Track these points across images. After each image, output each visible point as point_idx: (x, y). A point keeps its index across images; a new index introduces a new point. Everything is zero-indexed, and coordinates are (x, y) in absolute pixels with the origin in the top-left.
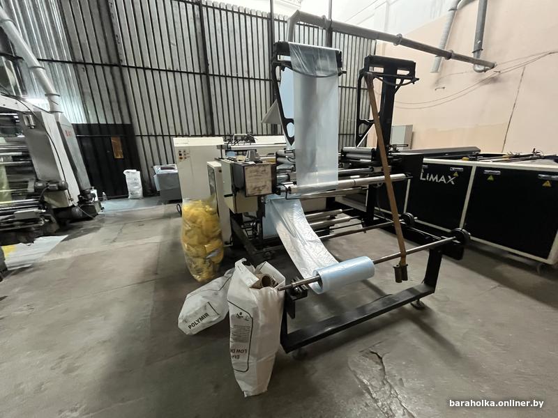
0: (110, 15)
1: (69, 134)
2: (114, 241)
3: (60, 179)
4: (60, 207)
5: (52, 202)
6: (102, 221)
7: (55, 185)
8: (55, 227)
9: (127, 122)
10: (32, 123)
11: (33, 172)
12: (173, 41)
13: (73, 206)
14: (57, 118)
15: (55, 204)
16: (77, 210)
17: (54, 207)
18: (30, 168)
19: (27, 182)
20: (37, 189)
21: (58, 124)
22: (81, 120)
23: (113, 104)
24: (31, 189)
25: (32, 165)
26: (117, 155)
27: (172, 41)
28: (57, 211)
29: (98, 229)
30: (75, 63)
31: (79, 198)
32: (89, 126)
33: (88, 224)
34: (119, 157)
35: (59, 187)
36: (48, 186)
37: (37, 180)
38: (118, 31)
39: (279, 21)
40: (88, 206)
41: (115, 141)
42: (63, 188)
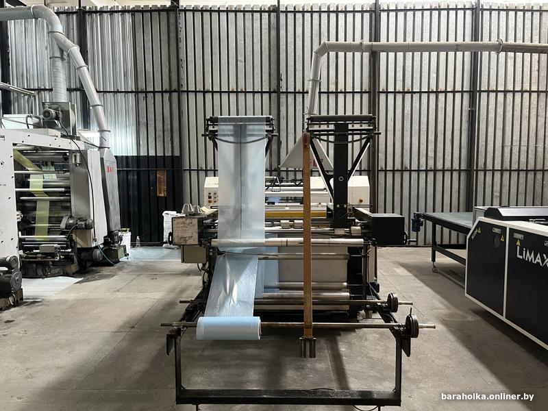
0: (177, 40)
1: (110, 170)
2: (118, 291)
3: (90, 217)
4: (83, 247)
5: (78, 240)
6: (120, 269)
7: (83, 223)
8: (74, 268)
9: (177, 153)
10: (78, 161)
11: (69, 208)
12: (241, 58)
13: (97, 247)
14: (102, 154)
15: (80, 244)
16: (98, 252)
17: (79, 246)
18: (68, 204)
19: (63, 217)
20: (68, 226)
21: (102, 160)
22: (132, 152)
23: (166, 133)
24: (63, 225)
25: (70, 201)
26: (160, 193)
27: (239, 58)
28: (81, 250)
29: (113, 276)
30: (137, 92)
31: (105, 240)
32: (138, 157)
33: (106, 270)
34: (162, 195)
35: (86, 225)
36: (77, 224)
37: (71, 217)
38: (182, 55)
39: (388, 11)
40: (112, 250)
41: (162, 176)
42: (89, 227)
